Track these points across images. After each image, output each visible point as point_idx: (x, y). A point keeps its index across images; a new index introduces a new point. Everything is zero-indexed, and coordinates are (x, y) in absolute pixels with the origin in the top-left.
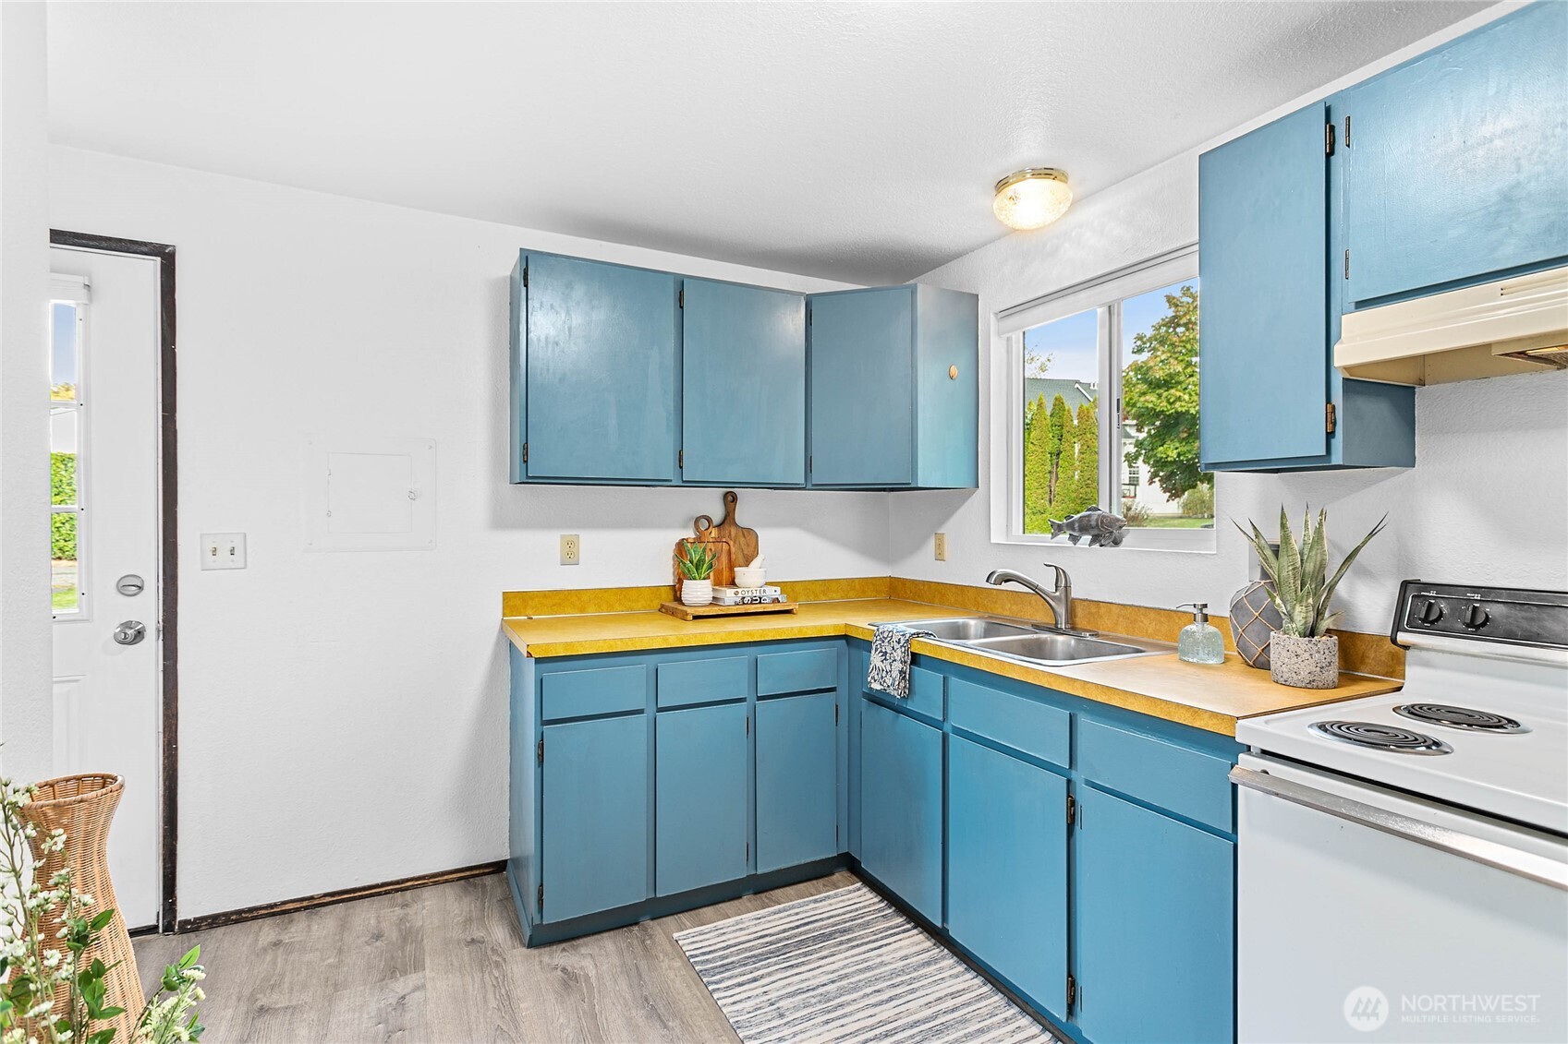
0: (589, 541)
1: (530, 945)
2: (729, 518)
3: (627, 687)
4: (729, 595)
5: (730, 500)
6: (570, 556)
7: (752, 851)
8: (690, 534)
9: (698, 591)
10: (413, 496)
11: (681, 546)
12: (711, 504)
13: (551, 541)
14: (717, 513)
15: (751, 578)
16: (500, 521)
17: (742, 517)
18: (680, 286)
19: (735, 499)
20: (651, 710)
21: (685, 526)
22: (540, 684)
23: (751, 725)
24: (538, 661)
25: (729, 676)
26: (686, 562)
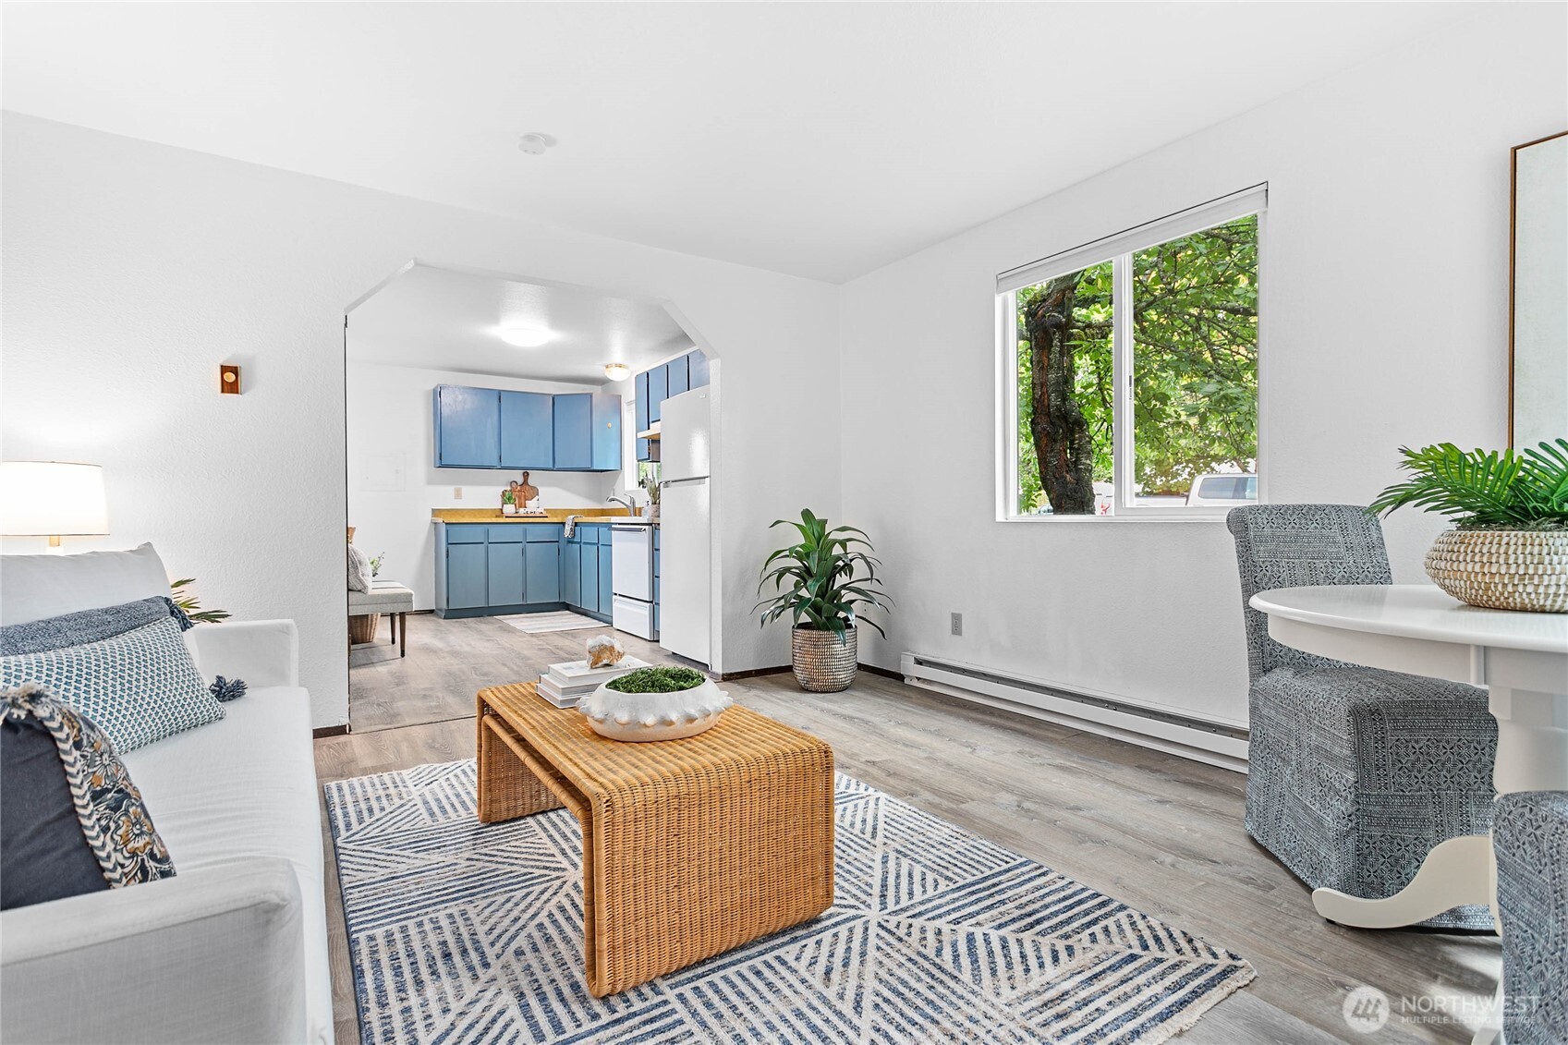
0: (466, 490)
1: (445, 618)
2: (525, 482)
3: (478, 534)
4: (522, 511)
5: (526, 475)
6: (458, 495)
7: (524, 596)
8: (509, 488)
9: (509, 509)
10: (397, 472)
11: (504, 493)
12: (518, 476)
13: (450, 490)
14: (520, 481)
15: (532, 506)
16: (430, 482)
17: (531, 481)
18: (500, 394)
19: (528, 474)
20: (486, 543)
21: (507, 485)
22: (447, 531)
23: (524, 552)
24: (446, 524)
25: (516, 534)
26: (506, 498)
